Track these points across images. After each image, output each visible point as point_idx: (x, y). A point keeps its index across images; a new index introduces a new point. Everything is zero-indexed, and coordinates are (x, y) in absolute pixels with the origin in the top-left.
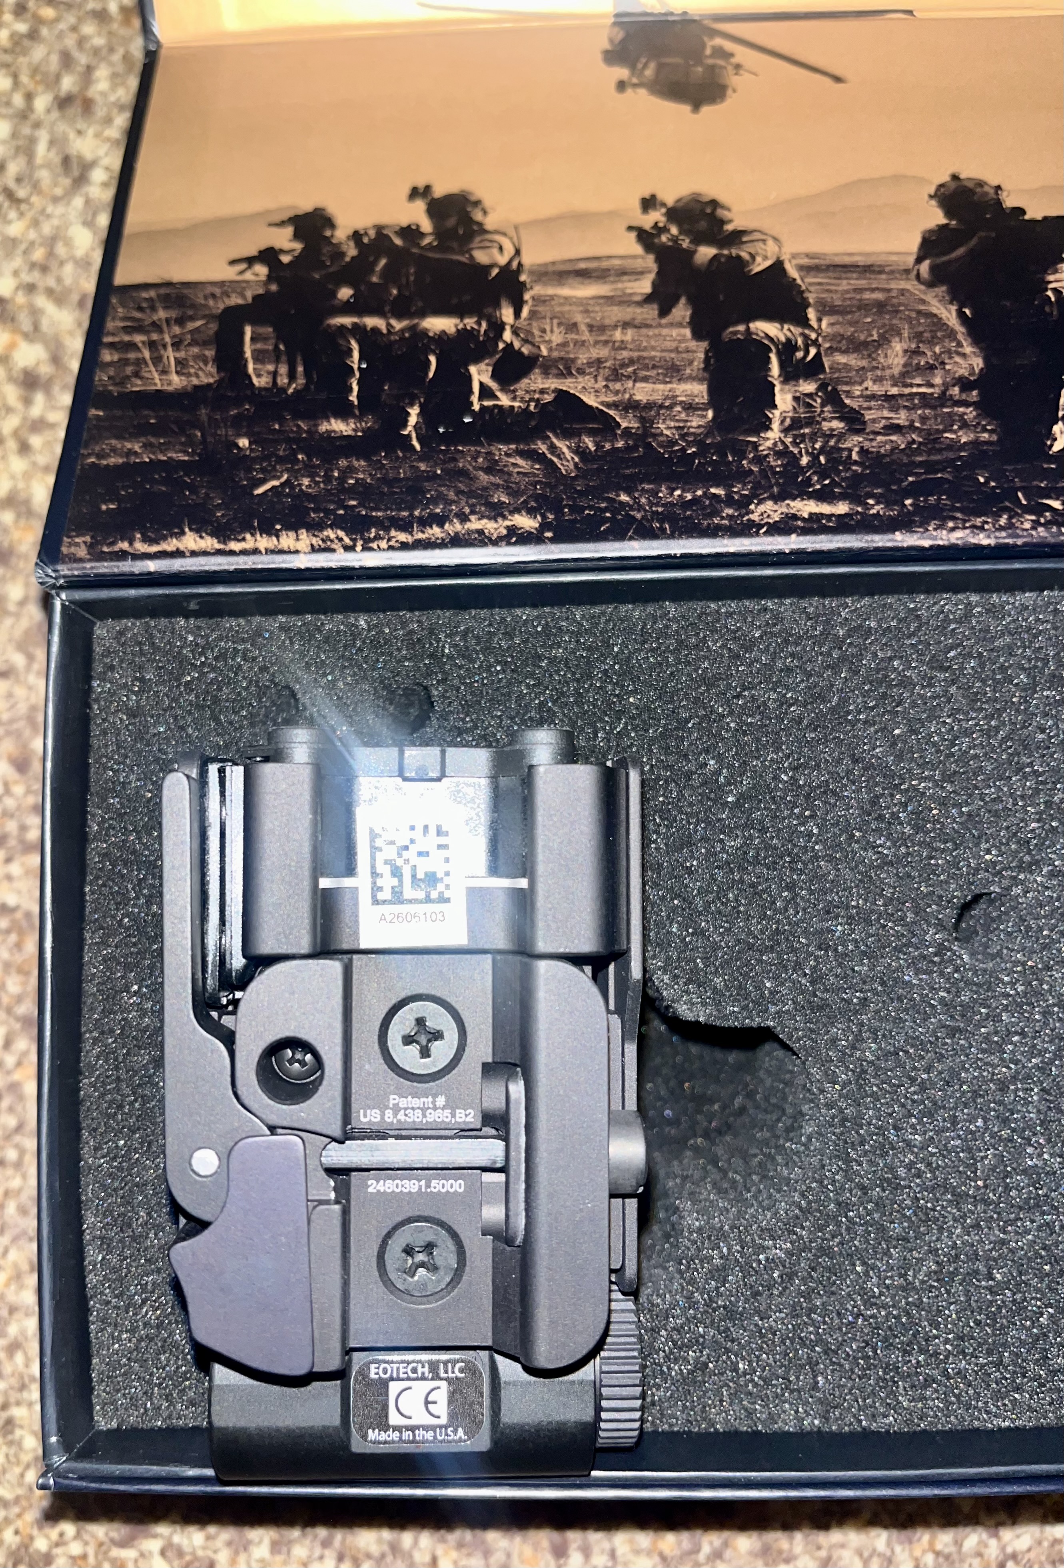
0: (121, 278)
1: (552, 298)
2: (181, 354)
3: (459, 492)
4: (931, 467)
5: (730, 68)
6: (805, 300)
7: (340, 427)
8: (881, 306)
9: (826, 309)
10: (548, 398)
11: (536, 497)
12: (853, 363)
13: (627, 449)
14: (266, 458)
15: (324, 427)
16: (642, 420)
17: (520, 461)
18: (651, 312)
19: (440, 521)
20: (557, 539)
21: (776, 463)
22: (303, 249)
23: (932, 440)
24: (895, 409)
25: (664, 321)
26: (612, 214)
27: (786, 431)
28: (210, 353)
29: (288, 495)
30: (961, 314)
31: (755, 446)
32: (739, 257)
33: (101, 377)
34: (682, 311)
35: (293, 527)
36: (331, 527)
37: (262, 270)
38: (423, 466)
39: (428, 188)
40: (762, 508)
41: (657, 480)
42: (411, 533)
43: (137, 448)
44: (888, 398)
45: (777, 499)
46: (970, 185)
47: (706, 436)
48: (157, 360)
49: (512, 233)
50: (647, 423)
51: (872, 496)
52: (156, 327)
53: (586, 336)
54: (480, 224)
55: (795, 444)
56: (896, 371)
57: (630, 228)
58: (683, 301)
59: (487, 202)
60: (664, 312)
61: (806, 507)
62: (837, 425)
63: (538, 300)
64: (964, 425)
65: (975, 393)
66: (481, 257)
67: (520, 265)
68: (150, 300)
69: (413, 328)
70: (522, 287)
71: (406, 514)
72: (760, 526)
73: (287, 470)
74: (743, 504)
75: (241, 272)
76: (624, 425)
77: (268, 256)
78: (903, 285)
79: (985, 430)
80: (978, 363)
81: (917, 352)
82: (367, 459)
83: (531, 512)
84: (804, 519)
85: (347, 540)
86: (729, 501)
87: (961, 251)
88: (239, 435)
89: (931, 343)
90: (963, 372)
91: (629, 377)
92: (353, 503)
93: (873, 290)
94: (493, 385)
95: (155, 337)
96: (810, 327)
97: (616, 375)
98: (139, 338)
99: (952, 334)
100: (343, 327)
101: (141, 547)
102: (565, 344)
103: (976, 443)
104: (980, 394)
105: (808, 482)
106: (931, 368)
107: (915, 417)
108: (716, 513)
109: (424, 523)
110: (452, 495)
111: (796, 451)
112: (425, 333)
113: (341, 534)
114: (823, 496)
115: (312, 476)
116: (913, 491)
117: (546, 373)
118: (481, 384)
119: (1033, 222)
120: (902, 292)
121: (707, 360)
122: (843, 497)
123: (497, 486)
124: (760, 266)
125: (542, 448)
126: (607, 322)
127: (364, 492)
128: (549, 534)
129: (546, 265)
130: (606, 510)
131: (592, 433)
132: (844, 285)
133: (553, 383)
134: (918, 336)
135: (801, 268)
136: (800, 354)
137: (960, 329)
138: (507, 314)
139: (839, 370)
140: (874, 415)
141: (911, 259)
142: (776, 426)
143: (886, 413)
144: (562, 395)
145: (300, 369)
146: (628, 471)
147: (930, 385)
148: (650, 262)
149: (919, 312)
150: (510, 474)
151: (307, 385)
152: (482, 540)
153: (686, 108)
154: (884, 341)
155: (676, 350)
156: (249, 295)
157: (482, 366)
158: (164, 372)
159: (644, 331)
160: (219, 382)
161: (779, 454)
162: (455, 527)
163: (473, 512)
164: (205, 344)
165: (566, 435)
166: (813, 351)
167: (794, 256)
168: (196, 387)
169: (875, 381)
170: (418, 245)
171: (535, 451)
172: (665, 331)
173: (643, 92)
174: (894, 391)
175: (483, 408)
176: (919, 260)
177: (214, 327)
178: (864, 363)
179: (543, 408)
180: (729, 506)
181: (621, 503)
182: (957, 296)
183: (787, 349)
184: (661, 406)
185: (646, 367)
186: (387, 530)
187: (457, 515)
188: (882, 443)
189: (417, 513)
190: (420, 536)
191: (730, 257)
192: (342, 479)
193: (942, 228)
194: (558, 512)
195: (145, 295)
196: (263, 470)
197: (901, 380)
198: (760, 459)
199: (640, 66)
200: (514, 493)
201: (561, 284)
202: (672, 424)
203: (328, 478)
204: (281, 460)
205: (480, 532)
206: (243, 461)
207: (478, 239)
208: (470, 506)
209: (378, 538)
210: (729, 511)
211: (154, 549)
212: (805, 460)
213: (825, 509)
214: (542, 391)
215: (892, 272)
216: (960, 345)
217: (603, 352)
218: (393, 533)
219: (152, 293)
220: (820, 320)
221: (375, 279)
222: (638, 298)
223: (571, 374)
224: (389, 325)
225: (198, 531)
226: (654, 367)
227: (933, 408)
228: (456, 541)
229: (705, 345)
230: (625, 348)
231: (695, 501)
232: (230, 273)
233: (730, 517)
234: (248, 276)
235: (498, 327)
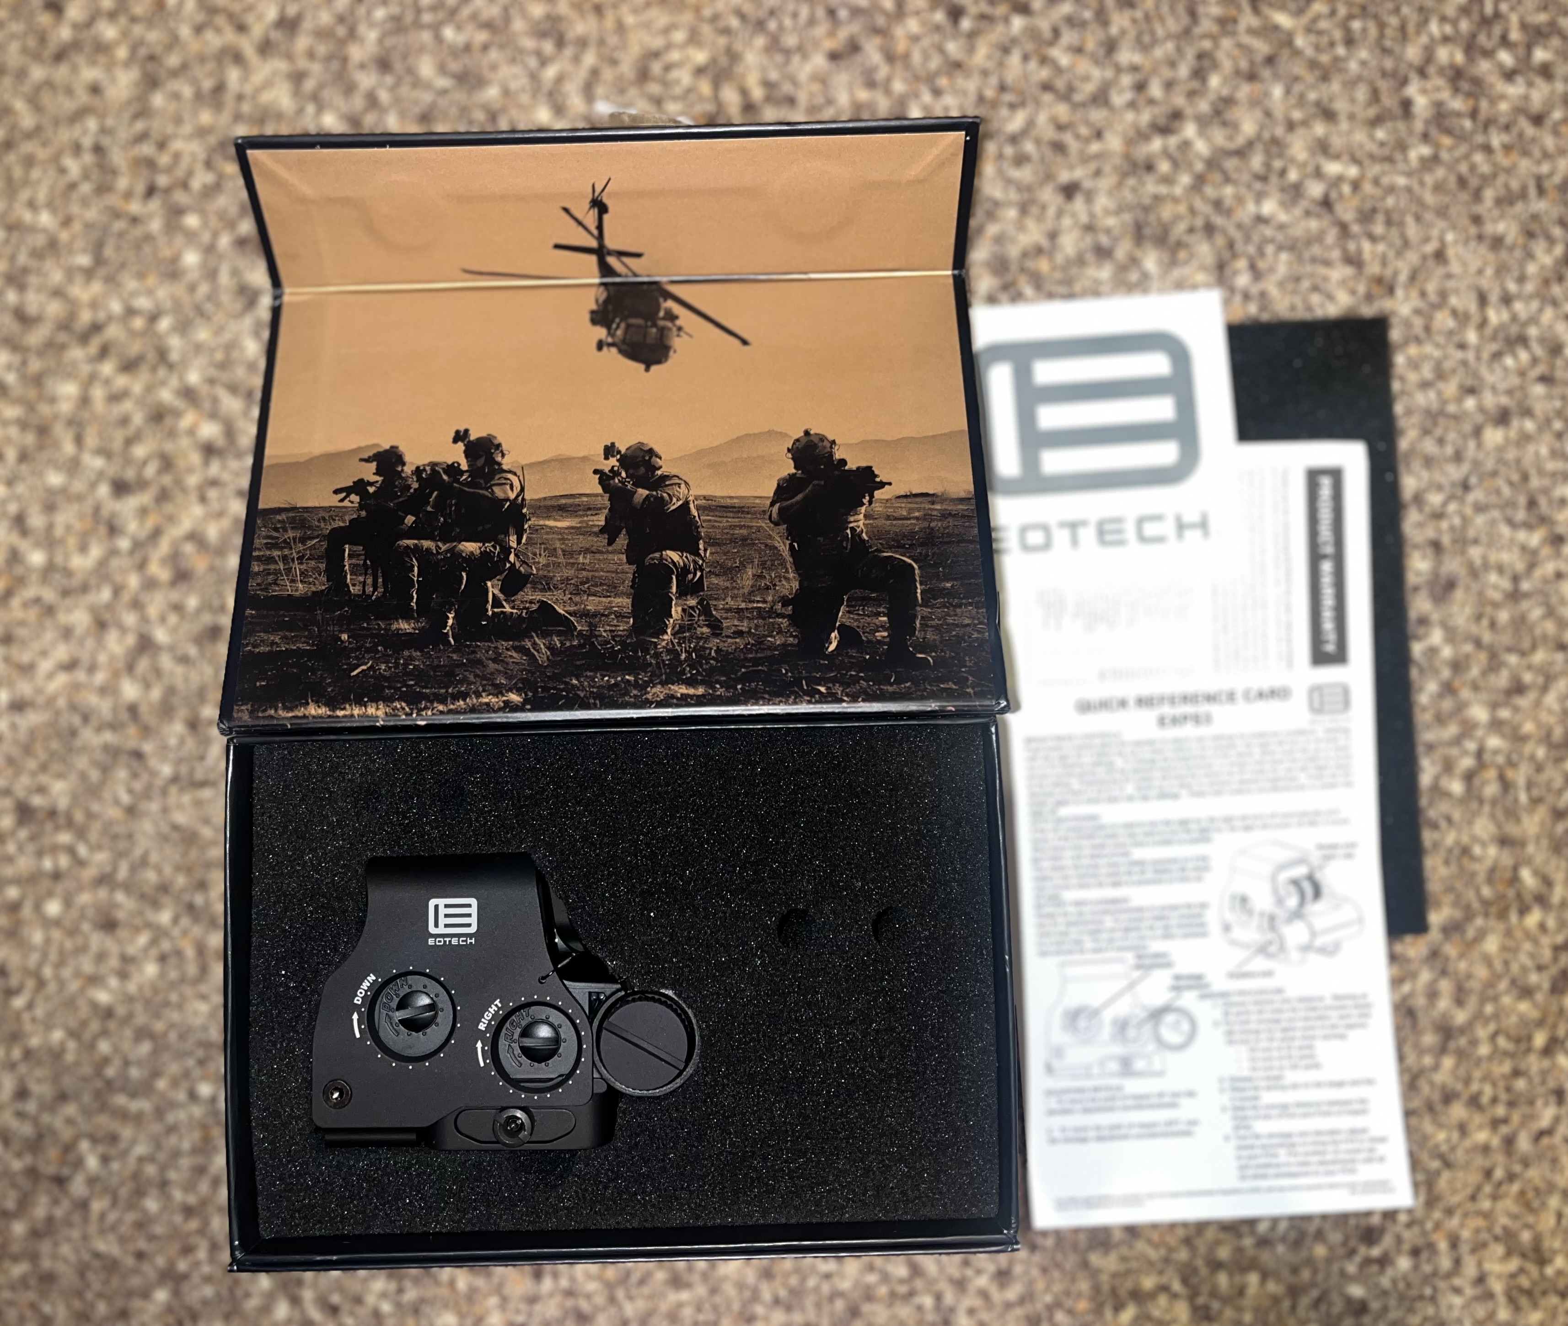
0: (263, 504)
1: (543, 527)
2: (303, 567)
3: (476, 676)
4: (756, 662)
5: (674, 329)
6: (699, 533)
7: (404, 626)
8: (744, 539)
9: (712, 542)
10: (535, 607)
11: (523, 680)
12: (721, 583)
13: (581, 646)
14: (358, 649)
15: (395, 626)
16: (590, 625)
17: (515, 654)
18: (603, 540)
19: (464, 696)
20: (532, 710)
21: (666, 657)
22: (383, 481)
23: (760, 642)
24: (741, 620)
25: (610, 548)
26: (584, 459)
27: (674, 635)
28: (323, 566)
29: (371, 677)
30: (791, 546)
31: (656, 644)
32: (662, 497)
33: (252, 583)
34: (622, 541)
35: (375, 700)
36: (398, 700)
37: (355, 498)
38: (455, 657)
39: (466, 431)
40: (654, 690)
41: (595, 671)
42: (446, 705)
43: (277, 640)
44: (739, 611)
45: (663, 684)
46: (816, 440)
47: (628, 637)
48: (289, 571)
49: (519, 473)
50: (592, 626)
51: (717, 682)
52: (287, 544)
53: (561, 560)
54: (500, 464)
55: (679, 644)
56: (746, 591)
57: (596, 472)
58: (624, 532)
59: (505, 447)
60: (611, 542)
61: (681, 690)
62: (705, 630)
63: (535, 530)
64: (780, 632)
65: (790, 608)
66: (499, 492)
67: (523, 499)
68: (282, 522)
69: (451, 550)
70: (523, 518)
71: (443, 691)
72: (652, 703)
73: (371, 658)
74: (643, 688)
75: (342, 500)
76: (579, 628)
77: (359, 487)
78: (761, 523)
79: (791, 636)
80: (795, 585)
81: (761, 577)
82: (422, 651)
83: (519, 691)
84: (677, 699)
85: (407, 709)
86: (636, 685)
87: (799, 497)
88: (342, 632)
89: (770, 569)
90: (786, 592)
91: (585, 592)
92: (412, 683)
93: (741, 527)
94: (501, 596)
95: (286, 552)
96: (699, 555)
97: (578, 592)
98: (276, 553)
99: (783, 564)
100: (408, 547)
101: (282, 713)
102: (547, 565)
103: (784, 645)
104: (793, 609)
105: (683, 672)
106: (768, 588)
107: (753, 626)
108: (627, 693)
109: (455, 697)
110: (472, 678)
111: (679, 649)
112: (460, 554)
113: (404, 704)
114: (691, 682)
115: (387, 662)
116: (743, 679)
117: (534, 589)
118: (494, 594)
119: (850, 471)
120: (759, 529)
121: (633, 581)
122: (703, 683)
123: (499, 671)
124: (675, 505)
125: (528, 644)
126: (575, 548)
127: (419, 675)
128: (528, 707)
129: (539, 500)
130: (563, 690)
131: (559, 633)
132: (724, 523)
133: (538, 596)
134: (763, 564)
135: (698, 508)
136: (690, 576)
137: (789, 559)
138: (513, 541)
139: (712, 589)
140: (730, 624)
141: (768, 502)
142: (669, 631)
143: (736, 623)
144: (543, 604)
145: (380, 580)
146: (578, 663)
147: (765, 602)
148: (605, 501)
149: (766, 545)
150: (507, 664)
151: (384, 593)
152: (489, 709)
153: (642, 367)
154: (743, 565)
155: (616, 572)
156: (347, 518)
157: (495, 581)
158: (293, 581)
159: (598, 556)
160: (329, 588)
161: (669, 651)
162: (472, 701)
163: (484, 691)
164: (319, 559)
165: (544, 635)
166: (699, 574)
167: (697, 498)
168: (314, 592)
169: (732, 598)
170: (458, 482)
171: (524, 647)
172: (610, 556)
173: (614, 350)
174: (743, 605)
175: (494, 613)
176: (772, 504)
177: (325, 544)
178: (728, 584)
179: (531, 613)
180: (635, 688)
181: (573, 685)
182: (791, 534)
183: (684, 571)
184: (603, 615)
185: (596, 585)
186: (432, 702)
187: (474, 693)
188: (730, 644)
189: (450, 690)
190: (452, 707)
191: (656, 498)
192: (406, 665)
193: (792, 477)
194: (535, 692)
195: (279, 517)
196: (357, 658)
197: (748, 598)
198: (657, 655)
199: (614, 326)
200: (510, 678)
201: (548, 517)
202: (608, 628)
203: (397, 665)
204: (368, 650)
205: (488, 704)
206: (344, 651)
207: (497, 477)
208: (484, 686)
209: (426, 708)
210: (635, 692)
211: (290, 715)
212: (683, 656)
213: (691, 691)
214: (531, 602)
215: (755, 513)
216: (787, 572)
217: (570, 572)
218: (435, 705)
219: (283, 517)
220: (705, 550)
221: (429, 509)
222: (596, 529)
223: (550, 589)
224: (437, 546)
225: (317, 702)
226: (601, 584)
227: (764, 619)
228: (473, 710)
229: (634, 567)
230: (584, 569)
231: (616, 684)
232: (334, 501)
233: (635, 696)
234: (346, 503)
235: (507, 551)
